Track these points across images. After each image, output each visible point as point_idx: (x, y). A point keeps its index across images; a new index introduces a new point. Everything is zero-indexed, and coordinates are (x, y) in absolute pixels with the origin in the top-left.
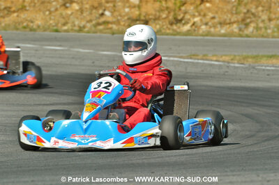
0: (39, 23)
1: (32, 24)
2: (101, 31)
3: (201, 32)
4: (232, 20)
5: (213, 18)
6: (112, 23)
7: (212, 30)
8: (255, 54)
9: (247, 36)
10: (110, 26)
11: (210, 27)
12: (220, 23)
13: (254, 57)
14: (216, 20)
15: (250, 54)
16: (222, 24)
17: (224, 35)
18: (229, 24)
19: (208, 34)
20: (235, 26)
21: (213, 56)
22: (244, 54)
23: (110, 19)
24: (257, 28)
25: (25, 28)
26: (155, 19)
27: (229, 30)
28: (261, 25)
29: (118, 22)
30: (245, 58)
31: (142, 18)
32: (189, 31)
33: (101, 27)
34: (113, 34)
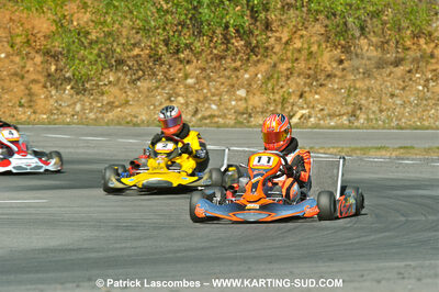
0: (144, 118)
1: (135, 119)
2: (206, 125)
3: (310, 124)
4: (342, 112)
5: (322, 110)
6: (218, 116)
7: (322, 122)
8: (364, 145)
9: (357, 128)
10: (216, 119)
11: (320, 120)
12: (329, 115)
13: (362, 149)
14: (325, 112)
15: (359, 146)
16: (331, 116)
17: (334, 128)
18: (339, 116)
19: (317, 126)
20: (345, 118)
21: (322, 148)
22: (353, 146)
23: (216, 113)
24: (368, 119)
25: (128, 123)
26: (262, 112)
27: (339, 122)
28: (372, 116)
29: (224, 116)
30: (354, 150)
31: (250, 111)
32: (297, 124)
33: (207, 121)
34: (218, 127)
